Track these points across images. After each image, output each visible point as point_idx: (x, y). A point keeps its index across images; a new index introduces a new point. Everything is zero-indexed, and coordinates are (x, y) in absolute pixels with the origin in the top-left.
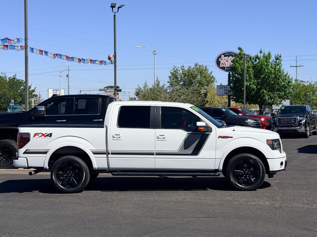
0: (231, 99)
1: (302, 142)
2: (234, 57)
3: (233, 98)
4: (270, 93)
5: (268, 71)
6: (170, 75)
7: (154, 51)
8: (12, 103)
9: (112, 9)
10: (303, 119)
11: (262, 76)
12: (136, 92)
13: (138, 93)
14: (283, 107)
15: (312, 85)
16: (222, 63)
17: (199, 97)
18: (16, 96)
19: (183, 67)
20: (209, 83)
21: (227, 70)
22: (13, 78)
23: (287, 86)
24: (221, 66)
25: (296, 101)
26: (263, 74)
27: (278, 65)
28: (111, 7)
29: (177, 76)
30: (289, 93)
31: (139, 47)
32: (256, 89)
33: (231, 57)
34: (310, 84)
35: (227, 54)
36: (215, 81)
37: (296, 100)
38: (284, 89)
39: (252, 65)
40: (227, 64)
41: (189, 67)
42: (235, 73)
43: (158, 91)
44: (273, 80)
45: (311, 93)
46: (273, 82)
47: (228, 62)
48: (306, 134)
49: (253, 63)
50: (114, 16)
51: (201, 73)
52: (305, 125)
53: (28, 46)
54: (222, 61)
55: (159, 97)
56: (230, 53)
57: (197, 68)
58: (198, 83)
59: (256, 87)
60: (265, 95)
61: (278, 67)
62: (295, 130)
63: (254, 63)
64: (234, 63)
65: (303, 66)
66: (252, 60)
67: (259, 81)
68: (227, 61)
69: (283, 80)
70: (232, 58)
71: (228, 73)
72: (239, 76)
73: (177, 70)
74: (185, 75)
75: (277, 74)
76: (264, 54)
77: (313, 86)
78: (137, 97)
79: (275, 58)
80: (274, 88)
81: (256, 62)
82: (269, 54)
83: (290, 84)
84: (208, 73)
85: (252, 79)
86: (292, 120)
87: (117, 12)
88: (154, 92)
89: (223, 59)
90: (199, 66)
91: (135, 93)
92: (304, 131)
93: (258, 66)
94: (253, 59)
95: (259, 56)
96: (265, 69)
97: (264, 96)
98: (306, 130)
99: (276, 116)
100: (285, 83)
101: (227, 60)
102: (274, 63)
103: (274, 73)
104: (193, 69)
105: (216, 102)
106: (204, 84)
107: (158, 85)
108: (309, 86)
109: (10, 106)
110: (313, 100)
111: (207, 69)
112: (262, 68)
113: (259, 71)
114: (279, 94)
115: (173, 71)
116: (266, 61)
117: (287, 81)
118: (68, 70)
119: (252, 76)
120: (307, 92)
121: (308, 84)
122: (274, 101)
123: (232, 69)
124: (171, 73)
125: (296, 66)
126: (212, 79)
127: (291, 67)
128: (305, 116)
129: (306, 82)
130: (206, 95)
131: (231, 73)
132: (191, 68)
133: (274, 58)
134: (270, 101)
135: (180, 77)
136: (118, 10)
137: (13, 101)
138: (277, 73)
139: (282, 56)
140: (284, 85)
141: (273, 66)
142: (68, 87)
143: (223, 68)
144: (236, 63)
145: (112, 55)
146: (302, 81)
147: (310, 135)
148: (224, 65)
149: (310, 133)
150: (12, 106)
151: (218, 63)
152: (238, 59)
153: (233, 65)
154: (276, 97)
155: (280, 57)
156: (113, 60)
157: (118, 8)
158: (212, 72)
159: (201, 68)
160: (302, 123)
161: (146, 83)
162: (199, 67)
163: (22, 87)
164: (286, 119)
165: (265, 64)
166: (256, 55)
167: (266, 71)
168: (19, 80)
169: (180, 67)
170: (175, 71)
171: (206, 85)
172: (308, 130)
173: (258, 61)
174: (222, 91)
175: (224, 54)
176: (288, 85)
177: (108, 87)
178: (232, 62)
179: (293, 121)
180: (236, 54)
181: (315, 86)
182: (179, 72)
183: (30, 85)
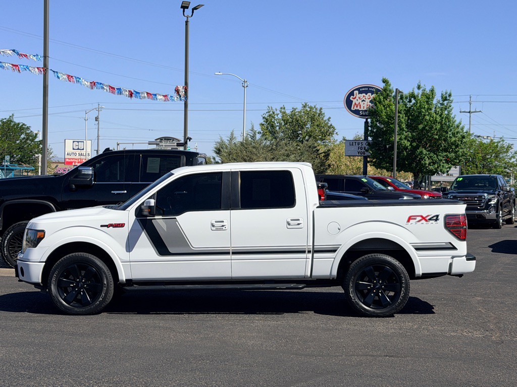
0: (369, 162)
1: (495, 235)
2: (374, 95)
3: (371, 162)
4: (432, 154)
5: (429, 119)
6: (262, 121)
7: (244, 82)
8: (7, 161)
9: (184, 11)
10: (493, 197)
11: (421, 127)
12: (216, 148)
13: (219, 150)
14: (460, 177)
15: (494, 143)
16: (355, 104)
17: (317, 158)
18: (13, 149)
19: (284, 108)
20: (325, 136)
21: (362, 115)
22: (8, 121)
23: (460, 143)
24: (354, 108)
25: (468, 169)
26: (421, 123)
27: (446, 109)
28: (182, 7)
29: (273, 123)
30: (463, 155)
31: (219, 74)
32: (410, 147)
33: (370, 94)
34: (492, 140)
35: (364, 89)
36: (335, 133)
37: (469, 166)
38: (455, 149)
39: (404, 108)
40: (364, 105)
41: (293, 108)
42: (377, 121)
43: (254, 147)
44: (437, 133)
45: (493, 155)
46: (437, 137)
47: (366, 103)
48: (498, 222)
49: (406, 105)
50: (187, 22)
51: (313, 119)
52: (497, 207)
53: (49, 69)
54: (354, 101)
55: (255, 157)
56: (369, 87)
57: (307, 110)
58: (307, 135)
59: (411, 145)
60: (424, 157)
61: (446, 112)
62: (480, 216)
63: (408, 106)
64: (376, 105)
65: (480, 111)
66: (405, 100)
67: (414, 134)
68: (363, 101)
69: (453, 134)
70: (372, 96)
71: (365, 120)
72: (383, 126)
73: (274, 113)
74: (287, 122)
75: (445, 124)
76: (424, 90)
77: (496, 144)
78: (218, 156)
79: (442, 98)
80: (438, 146)
81: (411, 104)
82: (432, 91)
83: (464, 140)
84: (324, 119)
85: (404, 130)
86: (476, 199)
87: (190, 15)
88: (246, 148)
89: (357, 98)
90: (309, 107)
91: (214, 149)
92: (495, 218)
93: (413, 110)
94: (406, 98)
95: (416, 94)
96: (425, 115)
97: (422, 159)
98: (498, 216)
99: (450, 191)
100: (457, 139)
101: (364, 99)
102: (439, 105)
103: (441, 123)
104: (300, 112)
105: (343, 167)
106: (317, 138)
107: (253, 137)
108: (490, 145)
109: (3, 166)
110: (495, 167)
111: (323, 113)
112: (420, 113)
113: (415, 117)
114: (446, 156)
115: (267, 115)
116: (427, 102)
117: (459, 135)
118: (97, 109)
119: (404, 126)
120: (487, 154)
121: (489, 141)
122: (438, 167)
123: (371, 114)
124: (264, 118)
125: (469, 112)
126: (331, 130)
127: (461, 112)
128: (497, 192)
129: (485, 137)
130: (327, 155)
131: (369, 120)
132: (297, 111)
133: (440, 98)
134: (431, 167)
135: (278, 125)
136: (193, 12)
137: (7, 158)
138: (444, 121)
139: (452, 95)
140: (455, 141)
141: (438, 110)
142: (98, 136)
143: (356, 112)
144: (378, 104)
145: (182, 87)
146: (479, 137)
147: (503, 224)
148: (359, 107)
149: (503, 221)
150: (7, 166)
151: (349, 103)
152: (382, 98)
153: (372, 107)
154: (441, 160)
155: (450, 95)
156: (184, 94)
157: (193, 10)
158: (330, 118)
159: (313, 112)
160: (491, 204)
161: (232, 134)
162: (309, 110)
163: (23, 136)
164: (465, 197)
165: (426, 106)
166: (411, 91)
167: (427, 118)
168: (19, 124)
169: (279, 108)
170: (270, 116)
171: (321, 139)
172: (500, 215)
173: (413, 101)
174: (354, 149)
175: (358, 89)
176: (462, 141)
177: (161, 139)
178: (371, 102)
179: (477, 201)
180: (377, 91)
181: (499, 145)
182: (276, 118)
183: (36, 132)
